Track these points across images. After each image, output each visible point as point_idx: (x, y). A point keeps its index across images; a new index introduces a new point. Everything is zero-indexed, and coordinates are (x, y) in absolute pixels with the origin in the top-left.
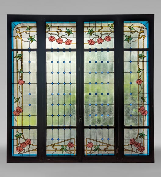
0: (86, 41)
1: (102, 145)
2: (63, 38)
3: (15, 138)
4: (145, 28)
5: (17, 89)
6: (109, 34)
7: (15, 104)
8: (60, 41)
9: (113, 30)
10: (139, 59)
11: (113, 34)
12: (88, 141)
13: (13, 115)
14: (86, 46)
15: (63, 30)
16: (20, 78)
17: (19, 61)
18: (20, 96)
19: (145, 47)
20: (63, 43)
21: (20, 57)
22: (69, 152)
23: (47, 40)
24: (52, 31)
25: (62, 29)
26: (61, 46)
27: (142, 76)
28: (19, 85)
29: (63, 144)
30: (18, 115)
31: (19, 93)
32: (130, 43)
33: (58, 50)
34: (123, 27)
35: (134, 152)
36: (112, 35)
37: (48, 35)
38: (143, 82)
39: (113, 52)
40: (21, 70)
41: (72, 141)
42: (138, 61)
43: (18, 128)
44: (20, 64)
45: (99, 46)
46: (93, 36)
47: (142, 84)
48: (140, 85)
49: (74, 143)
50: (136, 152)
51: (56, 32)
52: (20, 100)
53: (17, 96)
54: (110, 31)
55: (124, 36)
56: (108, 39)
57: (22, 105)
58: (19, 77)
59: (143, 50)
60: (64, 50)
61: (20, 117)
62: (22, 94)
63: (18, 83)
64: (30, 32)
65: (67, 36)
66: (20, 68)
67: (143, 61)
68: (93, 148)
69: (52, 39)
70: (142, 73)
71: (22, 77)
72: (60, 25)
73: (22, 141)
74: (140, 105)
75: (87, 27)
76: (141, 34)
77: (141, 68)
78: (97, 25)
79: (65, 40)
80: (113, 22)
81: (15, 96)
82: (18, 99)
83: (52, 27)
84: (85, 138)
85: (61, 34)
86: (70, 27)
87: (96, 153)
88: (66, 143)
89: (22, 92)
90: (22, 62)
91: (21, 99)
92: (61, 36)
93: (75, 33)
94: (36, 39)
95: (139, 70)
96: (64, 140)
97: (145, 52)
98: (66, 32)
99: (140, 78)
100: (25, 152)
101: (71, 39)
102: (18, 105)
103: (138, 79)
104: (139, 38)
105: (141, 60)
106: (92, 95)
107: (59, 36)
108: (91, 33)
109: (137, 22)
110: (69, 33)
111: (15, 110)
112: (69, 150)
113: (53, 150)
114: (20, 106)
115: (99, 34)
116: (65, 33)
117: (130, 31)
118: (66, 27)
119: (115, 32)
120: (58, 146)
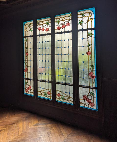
0: (56, 28)
1: (66, 97)
2: (44, 28)
3: (25, 84)
4: (92, 12)
6: (69, 21)
7: (25, 66)
8: (43, 30)
9: (71, 18)
10: (89, 36)
11: (71, 20)
12: (58, 92)
13: (24, 72)
14: (56, 31)
15: (44, 23)
18: (27, 61)
20: (44, 31)
21: (27, 40)
22: (48, 97)
24: (40, 25)
25: (44, 22)
26: (44, 33)
27: (91, 49)
28: (26, 56)
29: (45, 91)
31: (26, 60)
32: (82, 25)
33: (42, 35)
34: (77, 15)
35: (86, 105)
36: (70, 22)
37: (38, 27)
38: (91, 53)
39: (71, 33)
40: (27, 48)
41: (49, 90)
42: (88, 38)
43: (26, 79)
44: (26, 44)
45: (63, 30)
46: (60, 24)
47: (91, 55)
48: (89, 56)
49: (51, 92)
50: (88, 106)
51: (42, 24)
54: (69, 19)
55: (78, 21)
56: (68, 25)
59: (91, 29)
60: (45, 35)
61: (27, 73)
63: (26, 54)
64: (30, 26)
65: (46, 26)
67: (91, 38)
68: (61, 97)
69: (39, 29)
70: (91, 47)
71: (27, 51)
72: (43, 20)
74: (90, 71)
75: (56, 19)
76: (90, 18)
77: (90, 43)
78: (62, 16)
79: (46, 28)
80: (71, 13)
82: (26, 63)
83: (39, 22)
84: (56, 90)
85: (44, 25)
86: (48, 20)
87: (62, 101)
88: (47, 92)
89: (27, 59)
90: (27, 43)
92: (44, 27)
93: (50, 23)
94: (33, 30)
95: (89, 44)
96: (45, 89)
97: (93, 31)
98: (46, 24)
99: (90, 50)
100: (29, 93)
101: (48, 28)
103: (88, 51)
104: (88, 21)
105: (90, 37)
106: (59, 62)
107: (43, 26)
108: (58, 22)
109: (87, 9)
110: (47, 24)
111: (25, 69)
112: (48, 96)
113: (40, 94)
114: (27, 67)
115: (63, 22)
116: (46, 25)
117: (82, 17)
118: (46, 21)
120: (43, 92)
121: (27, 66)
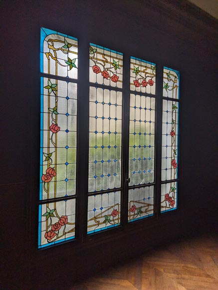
0: (132, 80)
1: (144, 206)
2: (109, 72)
3: (44, 219)
4: (177, 77)
5: (49, 139)
6: (152, 78)
7: (45, 163)
8: (105, 75)
9: (155, 73)
10: (173, 110)
12: (132, 204)
13: (41, 181)
14: (133, 88)
15: (109, 61)
16: (53, 122)
17: (52, 94)
18: (52, 150)
19: (177, 98)
20: (109, 78)
21: (54, 88)
22: (112, 222)
23: (91, 70)
24: (97, 59)
25: (108, 59)
26: (107, 82)
27: (175, 128)
28: (51, 133)
29: (106, 213)
30: (48, 181)
31: (51, 145)
32: (167, 91)
33: (103, 87)
34: (163, 72)
36: (154, 79)
37: (92, 63)
38: (175, 134)
39: (155, 99)
40: (55, 110)
41: (116, 208)
42: (173, 112)
43: (48, 201)
44: (53, 99)
45: (143, 90)
46: (139, 77)
47: (174, 136)
49: (119, 210)
50: (169, 208)
51: (102, 61)
52: (53, 157)
53: (49, 151)
54: (153, 74)
55: (164, 83)
56: (151, 83)
57: (56, 164)
58: (51, 120)
59: (176, 100)
60: (110, 88)
61: (52, 184)
62: (56, 147)
63: (50, 129)
64: (69, 51)
65: (113, 70)
66: (53, 106)
67: (176, 113)
68: (136, 212)
69: (96, 70)
70: (175, 124)
71: (56, 120)
72: (106, 52)
73: (55, 220)
74: (173, 158)
75: (134, 64)
76: (175, 84)
77: (174, 119)
78: (143, 64)
79: (112, 75)
80: (155, 64)
81: (45, 151)
82: (50, 155)
83: (96, 52)
84: (129, 201)
85: (108, 66)
86: (117, 58)
87: (139, 216)
88: (111, 211)
89: (56, 144)
90: (56, 96)
91: (54, 154)
92: (107, 69)
93: (122, 68)
94: (76, 63)
95: (173, 121)
96: (107, 208)
97: (177, 103)
98: (112, 64)
99: (173, 129)
100: (58, 238)
101: (118, 75)
102: (49, 165)
103: (172, 131)
104: (174, 87)
106: (136, 148)
107: (105, 67)
108: (137, 72)
109: (173, 70)
110: (116, 66)
111: (45, 173)
112: (113, 220)
113: (95, 225)
114: (52, 166)
115: (143, 75)
116: (112, 66)
117: (168, 79)
118: (113, 57)
119: (156, 76)
120: (102, 217)
121: (54, 163)
